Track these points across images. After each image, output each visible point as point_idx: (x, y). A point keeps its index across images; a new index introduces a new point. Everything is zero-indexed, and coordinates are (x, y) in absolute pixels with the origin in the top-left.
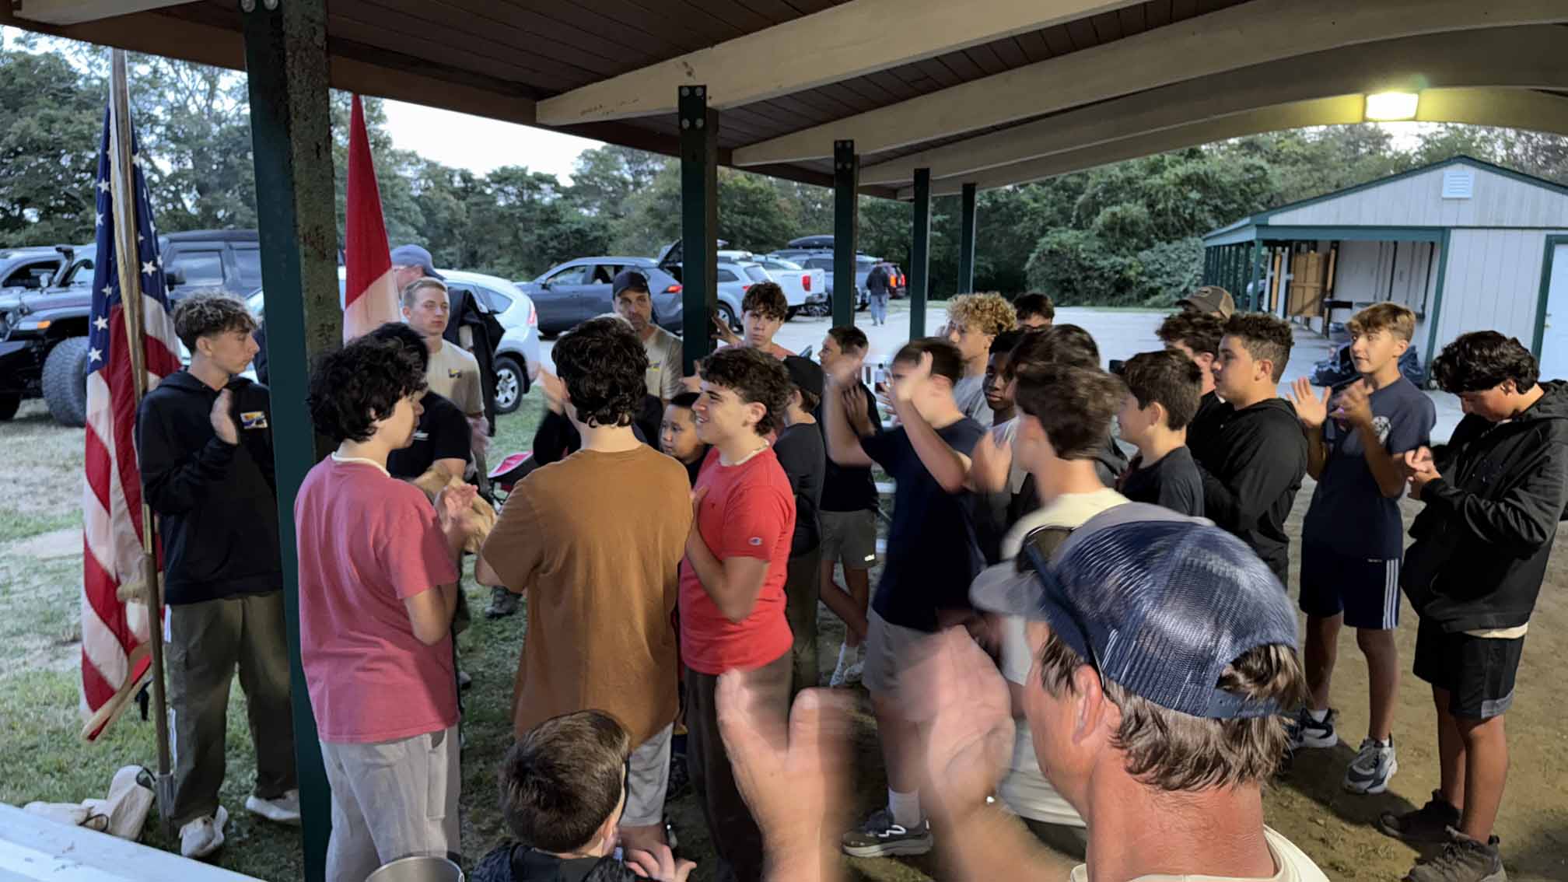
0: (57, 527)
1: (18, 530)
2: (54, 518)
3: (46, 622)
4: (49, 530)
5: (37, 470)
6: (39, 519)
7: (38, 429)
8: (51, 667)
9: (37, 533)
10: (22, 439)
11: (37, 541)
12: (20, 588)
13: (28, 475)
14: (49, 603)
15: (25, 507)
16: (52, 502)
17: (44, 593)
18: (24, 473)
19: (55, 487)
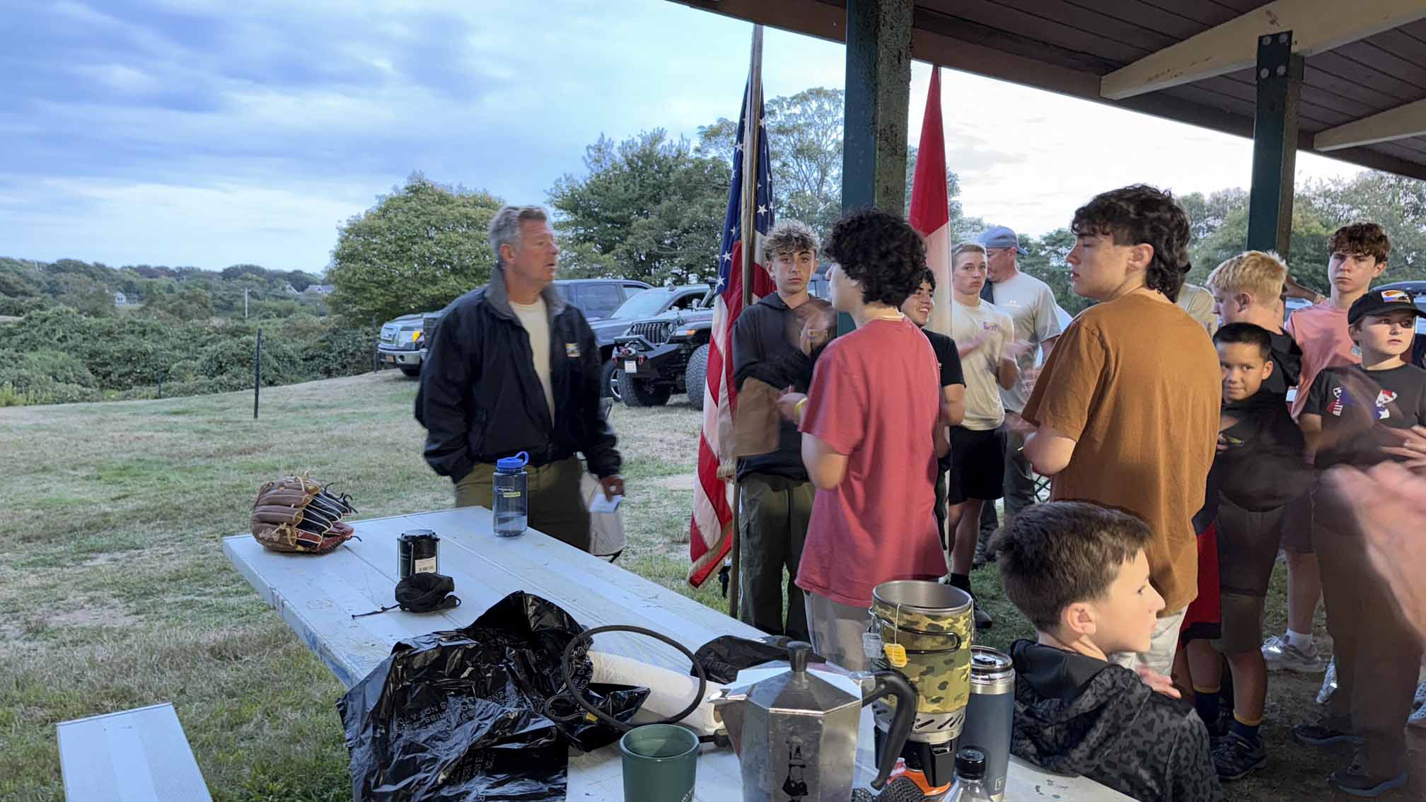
0: (684, 472)
1: (659, 471)
2: (682, 466)
3: (668, 527)
4: (678, 473)
5: (676, 434)
6: (673, 466)
7: (680, 410)
8: (667, 556)
9: (670, 474)
10: (669, 415)
11: (670, 479)
12: (655, 505)
13: (670, 437)
14: (672, 517)
15: (664, 457)
16: (682, 456)
17: (669, 511)
18: (668, 436)
19: (685, 447)
